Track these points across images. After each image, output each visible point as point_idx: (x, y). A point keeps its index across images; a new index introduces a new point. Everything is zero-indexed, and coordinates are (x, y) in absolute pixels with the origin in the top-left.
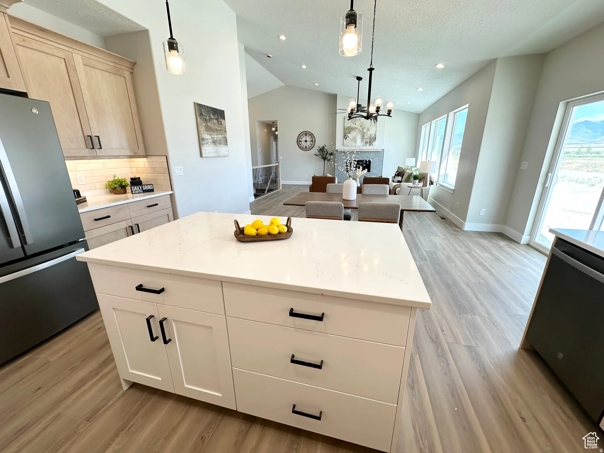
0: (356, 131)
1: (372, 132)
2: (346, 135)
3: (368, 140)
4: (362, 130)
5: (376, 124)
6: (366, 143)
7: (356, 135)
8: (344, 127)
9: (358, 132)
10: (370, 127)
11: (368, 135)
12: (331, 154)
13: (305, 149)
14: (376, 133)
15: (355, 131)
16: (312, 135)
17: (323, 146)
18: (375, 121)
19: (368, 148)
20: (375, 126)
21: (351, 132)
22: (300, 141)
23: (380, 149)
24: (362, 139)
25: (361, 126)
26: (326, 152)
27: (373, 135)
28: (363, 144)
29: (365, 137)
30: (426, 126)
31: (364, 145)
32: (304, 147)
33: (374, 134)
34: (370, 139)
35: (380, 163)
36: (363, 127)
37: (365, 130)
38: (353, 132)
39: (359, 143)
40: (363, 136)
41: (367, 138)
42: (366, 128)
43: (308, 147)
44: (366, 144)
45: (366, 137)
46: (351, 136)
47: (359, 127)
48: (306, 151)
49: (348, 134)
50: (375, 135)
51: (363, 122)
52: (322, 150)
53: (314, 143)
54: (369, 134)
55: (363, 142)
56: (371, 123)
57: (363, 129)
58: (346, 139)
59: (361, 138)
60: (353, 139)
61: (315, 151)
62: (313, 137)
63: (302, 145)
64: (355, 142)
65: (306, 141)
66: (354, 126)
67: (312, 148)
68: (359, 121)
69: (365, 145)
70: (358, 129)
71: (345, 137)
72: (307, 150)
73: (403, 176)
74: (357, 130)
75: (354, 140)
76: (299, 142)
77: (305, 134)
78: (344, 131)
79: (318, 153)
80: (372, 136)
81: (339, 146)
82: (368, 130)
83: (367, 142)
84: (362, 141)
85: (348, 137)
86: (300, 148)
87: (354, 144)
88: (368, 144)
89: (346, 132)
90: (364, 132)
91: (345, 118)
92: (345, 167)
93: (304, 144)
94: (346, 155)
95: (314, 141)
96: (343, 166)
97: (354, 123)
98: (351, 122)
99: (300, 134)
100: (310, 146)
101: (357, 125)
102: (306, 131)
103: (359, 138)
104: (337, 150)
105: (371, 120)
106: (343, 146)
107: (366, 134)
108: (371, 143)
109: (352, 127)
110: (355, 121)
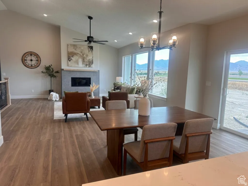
1: (90, 58)
2: (70, 58)
3: (88, 63)
4: (82, 56)
5: (93, 52)
6: (86, 65)
7: (78, 58)
8: (68, 51)
9: (79, 56)
10: (88, 54)
12: (57, 72)
13: (31, 67)
15: (77, 56)
16: (37, 55)
17: (50, 66)
18: (91, 50)
19: (87, 69)
20: (92, 53)
21: (73, 56)
22: (25, 60)
23: (96, 70)
24: (83, 62)
25: (81, 52)
26: (52, 70)
28: (84, 66)
30: (125, 57)
32: (30, 65)
34: (89, 63)
35: (97, 80)
36: (83, 53)
37: (85, 56)
38: (75, 56)
39: (81, 65)
40: (83, 60)
41: (87, 62)
42: (85, 54)
43: (33, 65)
45: (86, 61)
46: (74, 59)
47: (80, 53)
50: (92, 60)
51: (83, 50)
52: (48, 69)
53: (39, 63)
54: (88, 59)
55: (84, 64)
56: (89, 51)
57: (83, 55)
58: (70, 61)
61: (41, 69)
62: (38, 57)
63: (27, 64)
64: (78, 64)
65: (31, 60)
66: (76, 52)
67: (38, 66)
68: (80, 49)
69: (85, 67)
71: (69, 59)
75: (77, 62)
76: (23, 61)
77: (31, 54)
78: (68, 55)
79: (45, 71)
80: (90, 61)
81: (64, 66)
82: (87, 56)
84: (83, 64)
85: (72, 59)
86: (25, 66)
87: (76, 66)
88: (88, 66)
89: (70, 56)
90: (84, 57)
91: (68, 45)
92: (70, 83)
93: (29, 62)
94: (71, 74)
95: (39, 60)
96: (69, 82)
97: (75, 50)
98: (73, 49)
99: (25, 54)
100: (35, 65)
101: (78, 51)
102: (31, 52)
103: (80, 61)
104: (63, 69)
105: (89, 49)
106: (68, 66)
107: (85, 59)
108: (90, 65)
109: (74, 52)
110: (77, 48)
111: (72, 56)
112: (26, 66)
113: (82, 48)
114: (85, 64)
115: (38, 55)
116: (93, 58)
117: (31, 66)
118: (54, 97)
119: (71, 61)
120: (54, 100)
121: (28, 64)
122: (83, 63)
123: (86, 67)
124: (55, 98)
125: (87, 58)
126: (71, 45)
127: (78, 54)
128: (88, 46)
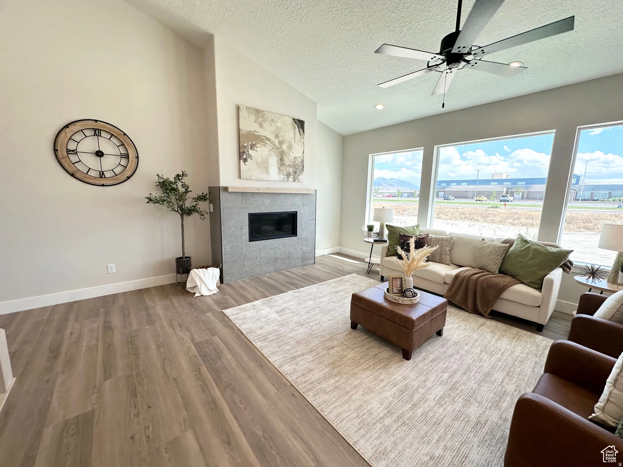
0: (267, 145)
1: (296, 153)
2: (244, 152)
3: (291, 170)
4: (279, 146)
5: (303, 138)
6: (288, 175)
7: (269, 155)
8: (239, 130)
9: (270, 147)
10: (293, 142)
11: (290, 159)
13: (100, 180)
14: (303, 157)
15: (264, 146)
16: (121, 137)
17: (174, 176)
18: (301, 130)
19: (290, 186)
20: (302, 140)
21: (255, 145)
22: (68, 150)
23: (311, 190)
24: (281, 166)
25: (277, 136)
27: (299, 160)
28: (282, 177)
29: (284, 163)
30: (374, 156)
31: (283, 181)
32: (93, 174)
33: (300, 157)
34: (294, 168)
35: (311, 217)
36: (281, 139)
37: (285, 147)
38: (260, 145)
39: (274, 173)
40: (281, 160)
41: (289, 166)
42: (285, 142)
43: (108, 174)
44: (288, 178)
45: (287, 162)
46: (256, 155)
47: (272, 137)
48: (103, 185)
49: (249, 149)
50: (303, 161)
51: (280, 129)
53: (132, 165)
54: (292, 156)
55: (283, 173)
56: (295, 134)
57: (281, 143)
58: (245, 160)
59: (278, 163)
60: (263, 163)
61: (140, 186)
62: (128, 145)
63: (79, 166)
64: (267, 171)
65: (99, 154)
66: (261, 132)
67: (129, 178)
68: (273, 124)
69: (285, 180)
70: (271, 142)
71: (244, 155)
72: (107, 182)
74: (269, 143)
75: (264, 166)
77: (95, 130)
78: (239, 142)
80: (297, 162)
81: (227, 178)
82: (290, 147)
83: (290, 173)
84: (279, 170)
85: (250, 156)
86: (72, 175)
87: (263, 177)
88: (291, 179)
89: (246, 145)
90: (283, 151)
91: (238, 108)
92: (246, 230)
93: (89, 162)
94: (248, 202)
95: (132, 155)
96: (242, 229)
97: (261, 126)
98: (255, 122)
99: (67, 126)
100: (117, 171)
101: (267, 131)
102: (96, 121)
103: (273, 161)
104: (226, 189)
105: (295, 128)
106: (240, 178)
107: (286, 156)
108: (297, 176)
109: (257, 134)
110: (263, 121)
111: (252, 147)
112: (77, 175)
113: (279, 124)
114: (285, 173)
115: (125, 134)
116: (305, 155)
117: (101, 177)
119: (249, 160)
121: (84, 170)
122: (281, 168)
123: (288, 181)
125: (291, 154)
126: (248, 108)
127: (267, 142)
128: (294, 119)
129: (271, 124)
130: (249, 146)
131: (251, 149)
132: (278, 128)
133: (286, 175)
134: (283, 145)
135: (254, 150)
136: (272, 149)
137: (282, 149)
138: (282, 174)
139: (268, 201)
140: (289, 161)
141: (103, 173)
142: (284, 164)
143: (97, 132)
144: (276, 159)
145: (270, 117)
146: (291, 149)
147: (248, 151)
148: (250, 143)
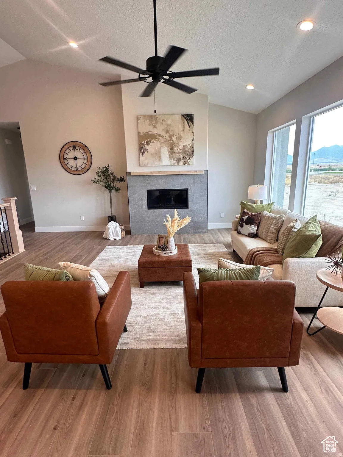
0: (159, 140)
1: (186, 142)
2: (142, 148)
3: (181, 156)
4: (169, 139)
5: (192, 129)
6: (178, 160)
7: (161, 147)
8: (139, 133)
9: (162, 141)
10: (182, 134)
11: (180, 147)
12: (121, 180)
13: (76, 172)
14: (193, 144)
15: (157, 141)
16: (84, 148)
17: (105, 167)
18: (190, 123)
19: (181, 169)
20: (191, 131)
21: (150, 141)
22: (64, 158)
23: (202, 171)
24: (172, 154)
25: (167, 132)
26: (112, 177)
27: (189, 147)
28: (173, 162)
30: (274, 132)
31: (174, 165)
32: (74, 169)
33: (189, 145)
34: (183, 154)
35: (203, 193)
36: (171, 133)
37: (174, 139)
38: (154, 141)
39: (166, 160)
40: (171, 149)
41: (179, 153)
42: (175, 134)
43: (79, 169)
44: (178, 162)
45: (177, 150)
46: (151, 148)
47: (163, 133)
48: (78, 175)
49: (146, 145)
50: (192, 148)
51: (170, 125)
52: (105, 172)
53: (89, 163)
54: (182, 145)
55: (174, 159)
56: (184, 127)
57: (171, 136)
58: (143, 153)
59: (169, 152)
60: (156, 153)
61: (91, 175)
62: (87, 151)
63: (68, 166)
64: (160, 159)
65: (75, 158)
66: (155, 131)
67: (88, 170)
68: (164, 123)
69: (176, 164)
70: (163, 137)
71: (142, 150)
72: (79, 173)
73: (259, 223)
74: (161, 138)
75: (158, 155)
76: (62, 160)
77: (73, 146)
78: (139, 141)
79: (97, 179)
80: (186, 149)
81: (132, 168)
82: (180, 138)
83: (180, 158)
84: (170, 157)
85: (146, 150)
86: (66, 170)
87: (157, 163)
88: (181, 163)
89: (143, 142)
90: (173, 142)
91: (138, 118)
92: (145, 202)
93: (72, 163)
94: (147, 182)
95: (89, 157)
96: (142, 200)
97: (154, 127)
98: (150, 125)
99: (63, 147)
100: (83, 166)
101: (160, 130)
102: (74, 142)
103: (165, 151)
104: (130, 173)
105: (184, 122)
106: (140, 166)
107: (176, 146)
108: (186, 160)
109: (152, 133)
110: (157, 123)
111: (148, 143)
113: (169, 122)
114: (176, 159)
115: (86, 146)
116: (194, 142)
117: (76, 170)
118: (111, 233)
119: (146, 153)
120: (112, 239)
121: (70, 167)
123: (178, 165)
124: (114, 234)
125: (180, 143)
126: (144, 116)
127: (159, 137)
128: (183, 115)
129: (162, 124)
130: (146, 143)
131: (147, 145)
132: (168, 125)
133: (177, 160)
134: (173, 138)
135: (149, 145)
136: (163, 142)
137: (172, 140)
138: (172, 160)
139: (162, 181)
140: (179, 149)
141: (77, 168)
142: (175, 152)
143: (74, 147)
144: (167, 149)
145: (161, 119)
146: (180, 140)
147: (145, 146)
148: (146, 141)
